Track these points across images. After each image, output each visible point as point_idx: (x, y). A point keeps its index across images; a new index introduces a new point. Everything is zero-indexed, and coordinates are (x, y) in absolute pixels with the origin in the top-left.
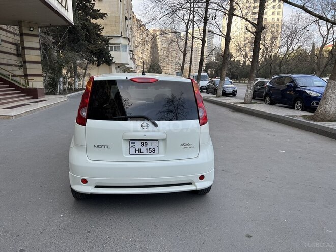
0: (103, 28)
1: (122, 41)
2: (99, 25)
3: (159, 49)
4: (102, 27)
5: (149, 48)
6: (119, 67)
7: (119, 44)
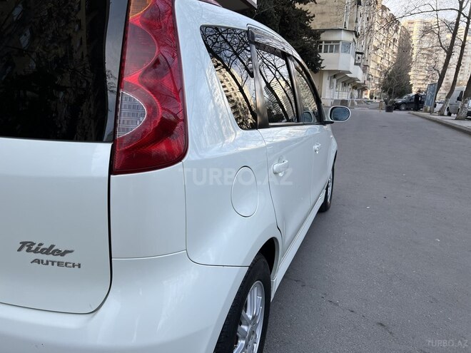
0: (314, 16)
1: (344, 37)
2: (306, 12)
3: (415, 51)
4: (311, 15)
5: (395, 50)
6: (335, 77)
7: (338, 41)
